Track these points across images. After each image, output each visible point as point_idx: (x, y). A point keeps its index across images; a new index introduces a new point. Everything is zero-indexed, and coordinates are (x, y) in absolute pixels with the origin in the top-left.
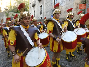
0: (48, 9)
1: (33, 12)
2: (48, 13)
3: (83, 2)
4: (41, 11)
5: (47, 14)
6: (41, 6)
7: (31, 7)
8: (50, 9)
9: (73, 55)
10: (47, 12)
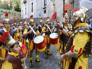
0: (38, 7)
1: (25, 9)
2: (39, 11)
3: (71, 2)
4: (32, 8)
5: (37, 12)
6: (32, 3)
7: (22, 3)
8: (41, 8)
9: (39, 60)
10: (37, 10)
